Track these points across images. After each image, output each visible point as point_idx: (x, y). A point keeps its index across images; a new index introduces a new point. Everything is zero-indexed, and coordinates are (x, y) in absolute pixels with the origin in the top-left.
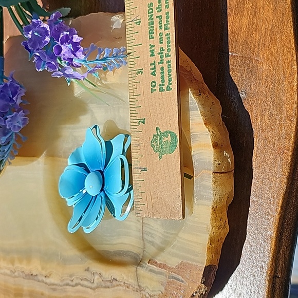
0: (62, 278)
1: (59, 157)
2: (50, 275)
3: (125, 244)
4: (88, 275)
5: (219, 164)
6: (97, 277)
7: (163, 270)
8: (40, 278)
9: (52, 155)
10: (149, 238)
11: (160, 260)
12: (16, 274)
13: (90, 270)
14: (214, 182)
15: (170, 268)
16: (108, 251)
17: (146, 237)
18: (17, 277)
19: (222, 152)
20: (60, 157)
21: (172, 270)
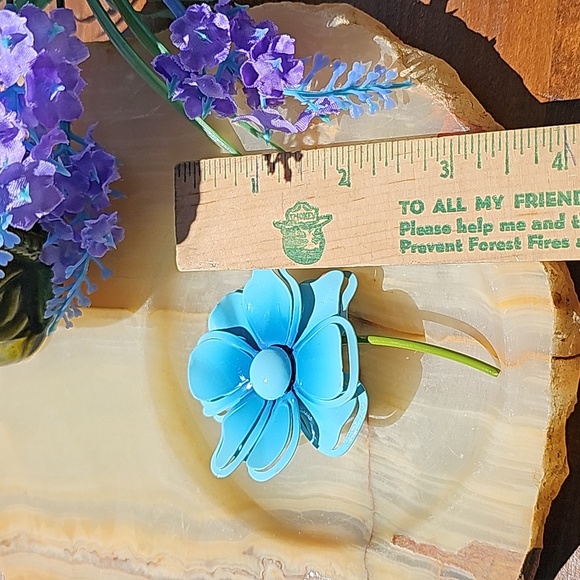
0: (188, 567)
1: (178, 311)
2: (160, 560)
3: (330, 497)
4: (250, 564)
5: (563, 340)
6: (270, 568)
7: (429, 559)
8: (136, 567)
9: (163, 306)
10: (386, 488)
11: (422, 538)
12: (78, 556)
13: (255, 552)
14: (555, 378)
15: (444, 555)
16: (292, 513)
17: (377, 484)
18: (79, 563)
19: (568, 314)
20: (180, 310)
21: (450, 559)
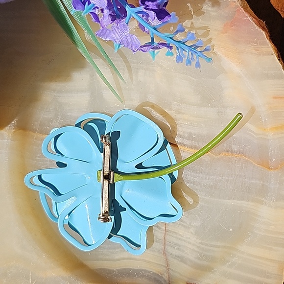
3: (135, 259)
9: (24, 127)
17: (169, 249)
20: (34, 131)
